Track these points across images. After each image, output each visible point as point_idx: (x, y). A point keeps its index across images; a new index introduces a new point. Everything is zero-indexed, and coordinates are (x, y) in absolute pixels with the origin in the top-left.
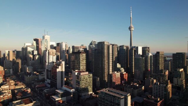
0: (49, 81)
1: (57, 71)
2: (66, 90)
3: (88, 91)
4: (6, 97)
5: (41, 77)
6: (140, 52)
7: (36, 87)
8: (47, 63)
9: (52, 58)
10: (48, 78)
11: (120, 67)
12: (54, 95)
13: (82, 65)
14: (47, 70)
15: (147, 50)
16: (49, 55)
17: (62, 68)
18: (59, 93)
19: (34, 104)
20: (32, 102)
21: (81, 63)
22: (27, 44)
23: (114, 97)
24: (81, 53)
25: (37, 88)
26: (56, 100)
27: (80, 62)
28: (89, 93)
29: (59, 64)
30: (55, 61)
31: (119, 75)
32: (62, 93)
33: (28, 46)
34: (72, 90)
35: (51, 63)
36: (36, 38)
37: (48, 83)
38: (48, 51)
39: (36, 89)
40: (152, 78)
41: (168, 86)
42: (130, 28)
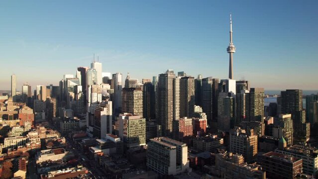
0: (91, 129)
1: (101, 115)
2: (109, 140)
3: (139, 142)
4: (34, 145)
6: (232, 88)
7: (74, 136)
8: (89, 104)
9: (96, 97)
10: (90, 124)
11: (201, 111)
12: (94, 146)
13: (137, 106)
14: (90, 114)
15: (245, 85)
16: (92, 92)
17: (108, 110)
18: (100, 143)
19: (66, 155)
20: (64, 153)
21: (135, 104)
22: (67, 76)
23: (164, 147)
24: (135, 89)
25: (75, 138)
26: (96, 152)
27: (133, 102)
28: (141, 145)
29: (104, 105)
30: (101, 101)
32: (103, 142)
33: (69, 79)
34: (116, 139)
35: (95, 103)
36: (81, 67)
37: (90, 132)
38: (90, 86)
39: (74, 140)
40: (239, 128)
41: (250, 138)
42: (229, 49)
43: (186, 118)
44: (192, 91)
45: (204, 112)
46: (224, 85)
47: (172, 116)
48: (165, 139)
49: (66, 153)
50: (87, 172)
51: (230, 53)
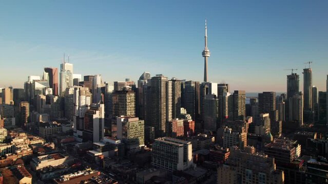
0: (80, 133)
1: (94, 117)
2: (108, 143)
3: (138, 143)
4: (25, 152)
5: (65, 129)
6: (214, 91)
7: (62, 141)
8: (77, 108)
9: (85, 100)
11: (186, 113)
12: (92, 150)
13: (130, 109)
14: (78, 118)
15: (225, 88)
16: (80, 95)
17: (101, 113)
18: (99, 146)
19: (66, 160)
20: (64, 157)
21: (128, 106)
23: (171, 145)
24: (127, 92)
25: (63, 143)
26: (96, 155)
27: (126, 105)
28: (140, 146)
29: (95, 108)
30: (89, 104)
31: (182, 123)
32: (103, 145)
33: (37, 81)
34: (117, 141)
35: (83, 107)
37: (79, 137)
38: (78, 89)
39: (62, 145)
41: (242, 134)
42: (204, 53)
43: (177, 119)
45: (188, 113)
47: (165, 117)
48: (168, 139)
49: (66, 157)
50: (99, 173)
51: (205, 57)
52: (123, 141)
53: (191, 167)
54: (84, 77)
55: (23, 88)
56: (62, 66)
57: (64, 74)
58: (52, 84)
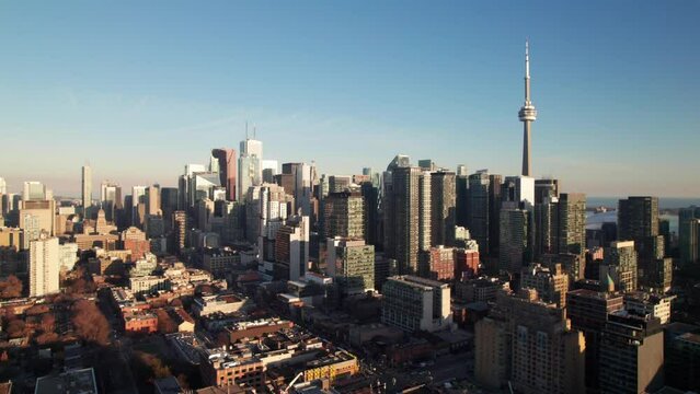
0: (269, 266)
1: (291, 240)
2: (311, 281)
3: (362, 286)
4: (184, 290)
5: (246, 260)
8: (265, 221)
9: (277, 209)
10: (266, 258)
11: (468, 237)
12: (285, 293)
13: (353, 226)
15: (551, 188)
16: (269, 200)
17: (303, 232)
18: (297, 287)
19: (244, 305)
20: (240, 301)
23: (412, 287)
24: (349, 194)
26: (291, 301)
27: (347, 219)
28: (366, 290)
29: (294, 223)
31: (451, 254)
32: (303, 285)
33: (199, 174)
34: (325, 280)
35: (275, 220)
37: (268, 272)
38: (266, 189)
40: (539, 265)
42: (522, 114)
43: (442, 247)
44: (450, 199)
46: (511, 188)
47: (417, 242)
49: (244, 301)
51: (525, 121)
52: (336, 280)
53: (448, 328)
54: (284, 165)
55: (177, 186)
56: (243, 146)
57: (246, 162)
58: (224, 180)
